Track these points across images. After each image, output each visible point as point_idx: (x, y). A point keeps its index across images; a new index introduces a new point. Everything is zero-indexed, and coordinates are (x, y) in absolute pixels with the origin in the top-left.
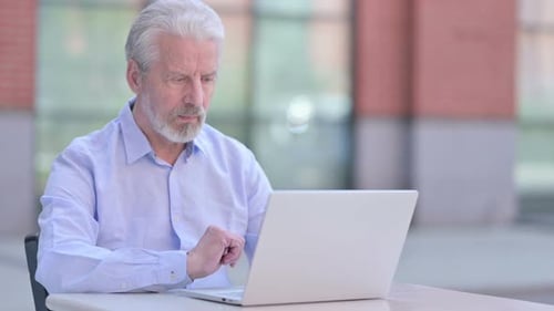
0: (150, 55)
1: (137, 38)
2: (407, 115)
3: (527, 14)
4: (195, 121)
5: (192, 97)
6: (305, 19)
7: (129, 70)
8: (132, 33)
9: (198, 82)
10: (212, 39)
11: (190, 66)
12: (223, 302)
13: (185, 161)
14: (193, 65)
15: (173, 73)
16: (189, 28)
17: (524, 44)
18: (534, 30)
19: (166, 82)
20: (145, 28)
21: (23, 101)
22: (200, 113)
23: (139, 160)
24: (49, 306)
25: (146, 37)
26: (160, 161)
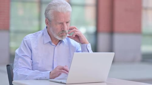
0: (51, 17)
1: (47, 13)
2: (112, 32)
3: (144, 4)
4: (65, 34)
5: (64, 28)
6: (84, 6)
7: (46, 21)
8: (46, 10)
9: (65, 24)
10: (68, 12)
11: (63, 20)
12: (61, 83)
13: (60, 45)
14: (64, 20)
15: (58, 22)
16: (61, 9)
17: (144, 13)
18: (146, 9)
19: (56, 24)
20: (49, 10)
21: (6, 28)
22: (66, 32)
23: (47, 43)
24: (13, 83)
25: (50, 12)
26: (53, 44)
